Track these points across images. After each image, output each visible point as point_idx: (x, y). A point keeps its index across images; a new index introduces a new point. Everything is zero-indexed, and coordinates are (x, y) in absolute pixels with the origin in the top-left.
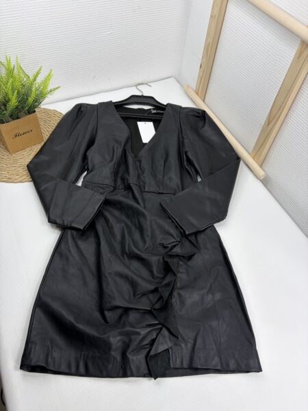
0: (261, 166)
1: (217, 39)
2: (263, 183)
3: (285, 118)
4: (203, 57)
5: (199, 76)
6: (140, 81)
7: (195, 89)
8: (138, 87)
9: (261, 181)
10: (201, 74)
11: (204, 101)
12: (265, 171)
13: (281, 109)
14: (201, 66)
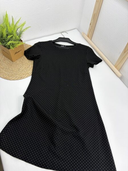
0: (119, 71)
1: (99, 11)
4: (91, 20)
6: (63, 31)
7: (87, 35)
8: (62, 33)
10: (90, 28)
11: (91, 40)
12: (121, 74)
14: (90, 24)
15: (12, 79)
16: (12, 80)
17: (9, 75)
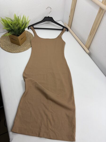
0: (88, 50)
14: (69, 17)
16: (14, 53)
17: (11, 49)
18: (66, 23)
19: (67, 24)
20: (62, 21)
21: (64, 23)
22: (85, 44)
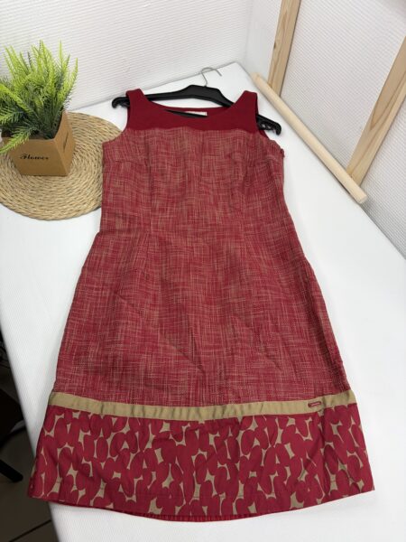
0: (360, 186)
2: (364, 209)
3: (395, 117)
4: (277, 34)
5: (273, 59)
7: (267, 78)
9: (361, 206)
10: (276, 59)
11: (280, 96)
12: (366, 193)
13: (390, 105)
14: (275, 46)
15: (53, 217)
16: (53, 220)
17: (41, 206)
18: (258, 76)
19: (264, 79)
20: (240, 65)
21: (249, 75)
22: (346, 166)
